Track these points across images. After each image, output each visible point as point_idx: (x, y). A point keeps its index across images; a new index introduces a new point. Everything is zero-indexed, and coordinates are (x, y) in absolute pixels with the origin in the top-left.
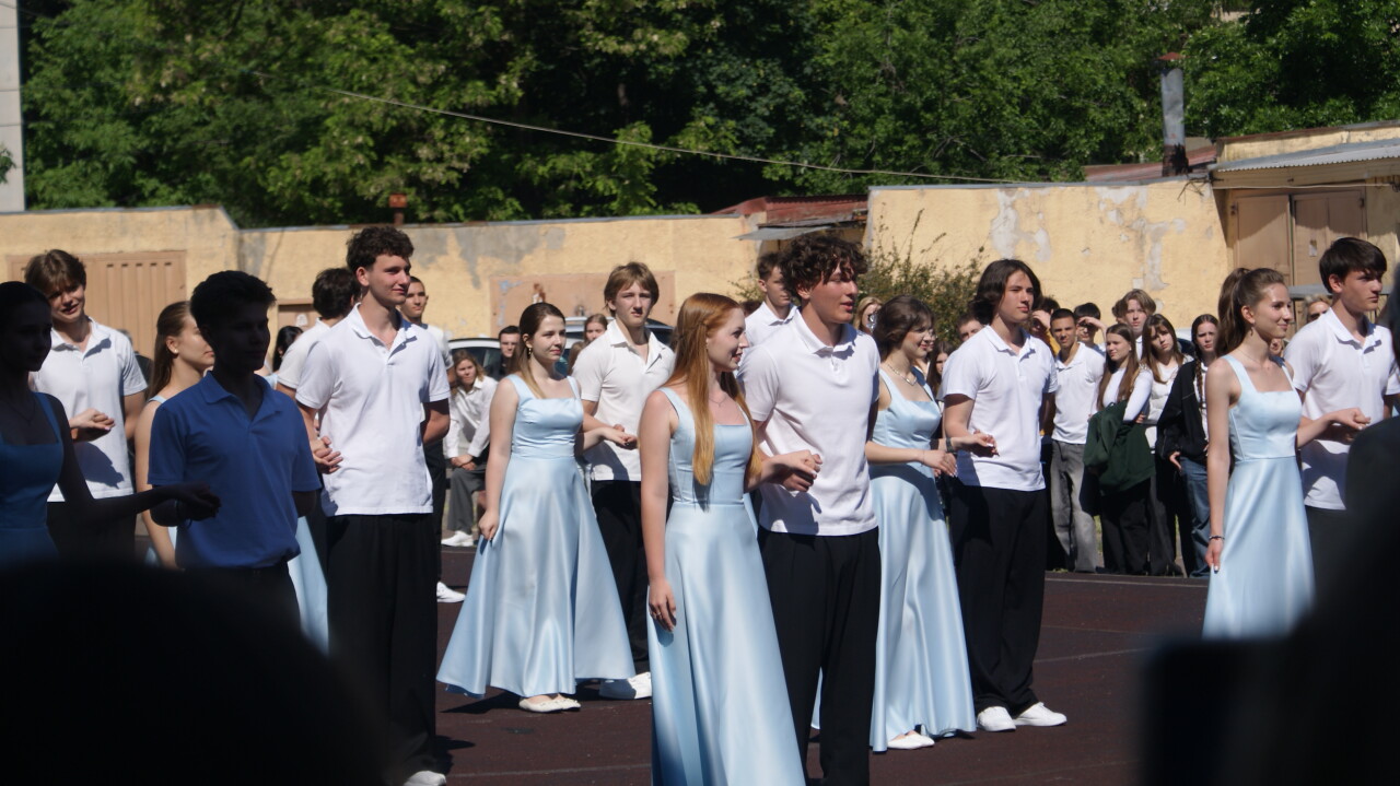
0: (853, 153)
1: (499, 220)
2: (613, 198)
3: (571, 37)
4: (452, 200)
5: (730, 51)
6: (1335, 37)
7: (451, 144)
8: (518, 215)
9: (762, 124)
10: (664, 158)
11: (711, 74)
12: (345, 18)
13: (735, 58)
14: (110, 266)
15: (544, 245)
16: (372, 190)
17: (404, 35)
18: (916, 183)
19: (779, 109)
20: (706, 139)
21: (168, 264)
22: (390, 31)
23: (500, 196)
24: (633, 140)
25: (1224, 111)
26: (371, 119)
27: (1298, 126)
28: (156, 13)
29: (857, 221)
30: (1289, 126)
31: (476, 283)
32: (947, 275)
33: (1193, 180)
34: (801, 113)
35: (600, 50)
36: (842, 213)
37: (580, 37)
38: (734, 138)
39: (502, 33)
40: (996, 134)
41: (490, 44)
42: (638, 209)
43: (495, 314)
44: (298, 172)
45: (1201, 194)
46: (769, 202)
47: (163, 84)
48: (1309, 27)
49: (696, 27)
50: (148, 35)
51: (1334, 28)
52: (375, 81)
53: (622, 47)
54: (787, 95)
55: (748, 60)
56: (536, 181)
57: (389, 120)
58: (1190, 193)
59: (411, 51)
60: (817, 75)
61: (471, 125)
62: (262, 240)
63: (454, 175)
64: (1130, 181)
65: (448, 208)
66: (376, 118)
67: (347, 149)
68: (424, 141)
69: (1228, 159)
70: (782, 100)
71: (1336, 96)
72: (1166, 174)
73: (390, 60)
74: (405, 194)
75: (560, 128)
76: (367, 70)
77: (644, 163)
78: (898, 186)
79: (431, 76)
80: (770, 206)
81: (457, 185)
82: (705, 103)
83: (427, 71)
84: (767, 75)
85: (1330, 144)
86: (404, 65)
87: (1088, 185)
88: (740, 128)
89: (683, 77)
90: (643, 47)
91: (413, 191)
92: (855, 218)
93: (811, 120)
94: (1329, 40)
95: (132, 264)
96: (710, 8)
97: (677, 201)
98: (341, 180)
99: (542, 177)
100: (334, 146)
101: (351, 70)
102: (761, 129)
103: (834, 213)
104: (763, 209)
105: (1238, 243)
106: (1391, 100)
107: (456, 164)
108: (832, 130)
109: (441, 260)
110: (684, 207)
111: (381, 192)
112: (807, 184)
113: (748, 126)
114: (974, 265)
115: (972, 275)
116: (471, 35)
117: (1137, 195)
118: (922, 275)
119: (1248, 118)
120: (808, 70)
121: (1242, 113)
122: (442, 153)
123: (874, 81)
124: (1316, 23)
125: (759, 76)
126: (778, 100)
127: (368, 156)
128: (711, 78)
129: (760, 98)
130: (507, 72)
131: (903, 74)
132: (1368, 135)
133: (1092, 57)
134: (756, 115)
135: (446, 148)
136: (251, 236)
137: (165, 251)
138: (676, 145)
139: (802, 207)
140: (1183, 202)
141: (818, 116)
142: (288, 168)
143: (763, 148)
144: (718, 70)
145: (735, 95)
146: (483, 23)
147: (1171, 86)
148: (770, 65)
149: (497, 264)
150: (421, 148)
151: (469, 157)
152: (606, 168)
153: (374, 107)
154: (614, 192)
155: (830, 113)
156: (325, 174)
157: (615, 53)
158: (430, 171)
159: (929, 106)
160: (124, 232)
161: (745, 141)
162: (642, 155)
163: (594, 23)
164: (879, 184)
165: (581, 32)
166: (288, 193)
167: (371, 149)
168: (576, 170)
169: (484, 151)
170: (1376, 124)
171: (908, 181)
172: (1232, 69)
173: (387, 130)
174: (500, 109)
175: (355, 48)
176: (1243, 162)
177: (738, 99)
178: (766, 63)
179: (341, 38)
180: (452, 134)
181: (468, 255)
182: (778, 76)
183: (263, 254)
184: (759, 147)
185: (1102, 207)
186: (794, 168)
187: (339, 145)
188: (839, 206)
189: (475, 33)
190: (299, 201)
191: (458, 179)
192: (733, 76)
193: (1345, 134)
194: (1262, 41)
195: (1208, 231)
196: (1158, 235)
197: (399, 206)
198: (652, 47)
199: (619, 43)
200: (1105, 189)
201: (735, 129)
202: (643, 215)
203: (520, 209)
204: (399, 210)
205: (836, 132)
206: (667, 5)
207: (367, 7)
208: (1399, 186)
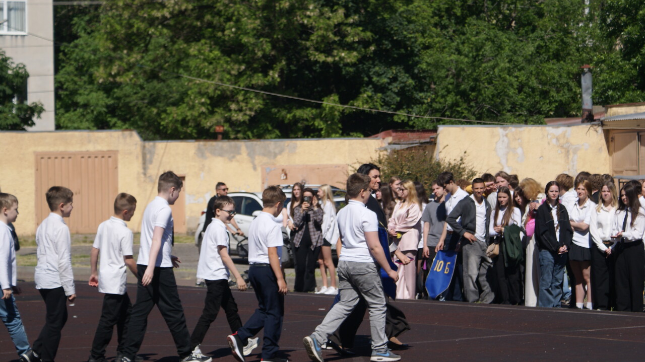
0: (436, 111)
1: (268, 139)
2: (322, 129)
3: (304, 53)
4: (246, 129)
5: (379, 61)
7: (247, 103)
8: (277, 137)
9: (394, 96)
10: (347, 111)
11: (370, 72)
12: (200, 44)
13: (381, 65)
14: (82, 157)
15: (287, 151)
16: (208, 124)
17: (225, 52)
18: (456, 124)
19: (402, 89)
20: (367, 102)
21: (110, 157)
22: (219, 50)
23: (270, 128)
25: (610, 93)
28: (110, 39)
29: (432, 142)
30: (641, 100)
31: (255, 168)
33: (593, 125)
34: (413, 91)
35: (317, 60)
36: (426, 138)
37: (308, 54)
38: (381, 102)
39: (271, 51)
40: (502, 103)
41: (265, 56)
42: (333, 135)
43: (263, 183)
44: (175, 115)
46: (393, 132)
47: (113, 73)
49: (363, 50)
50: (106, 50)
52: (211, 73)
53: (327, 59)
54: (406, 82)
55: (387, 66)
56: (286, 121)
57: (217, 91)
58: (592, 131)
59: (229, 59)
60: (420, 73)
61: (257, 95)
62: (154, 146)
63: (247, 118)
64: (564, 125)
65: (245, 133)
66: (210, 91)
67: (196, 104)
68: (233, 101)
69: (610, 115)
70: (402, 85)
72: (583, 122)
73: (218, 63)
74: (223, 126)
75: (299, 96)
76: (208, 68)
77: (336, 113)
78: (452, 125)
79: (238, 71)
80: (394, 134)
81: (249, 122)
82: (367, 85)
83: (235, 69)
84: (397, 73)
86: (225, 66)
87: (542, 127)
88: (383, 97)
89: (358, 74)
90: (337, 59)
91: (227, 125)
92: (432, 140)
93: (418, 94)
95: (93, 156)
96: (369, 41)
97: (352, 131)
98: (195, 119)
99: (289, 119)
100: (191, 103)
101: (200, 67)
102: (394, 98)
103: (424, 138)
104: (390, 135)
105: (614, 154)
107: (248, 112)
108: (427, 99)
109: (238, 157)
110: (355, 134)
111: (212, 125)
112: (414, 125)
113: (387, 96)
116: (256, 51)
117: (567, 131)
119: (621, 96)
120: (416, 71)
121: (619, 94)
122: (242, 107)
123: (447, 77)
125: (393, 73)
127: (208, 109)
128: (371, 74)
129: (394, 84)
130: (272, 69)
133: (551, 66)
134: (392, 91)
135: (243, 104)
136: (149, 144)
137: (108, 151)
138: (353, 105)
139: (409, 135)
140: (588, 135)
141: (421, 92)
142: (171, 113)
143: (395, 107)
144: (374, 70)
145: (382, 82)
146: (262, 46)
147: (586, 80)
148: (398, 68)
149: (265, 160)
150: (231, 104)
151: (254, 109)
152: (319, 116)
153: (210, 85)
154: (323, 127)
155: (427, 91)
157: (324, 62)
158: (236, 115)
159: (473, 89)
160: (89, 142)
161: (386, 104)
162: (336, 110)
163: (315, 48)
164: (444, 124)
165: (308, 52)
166: (170, 125)
167: (208, 105)
168: (305, 116)
169: (261, 107)
171: (462, 123)
172: (614, 73)
173: (216, 96)
174: (270, 87)
175: (202, 57)
176: (617, 117)
177: (383, 84)
178: (396, 67)
179: (196, 53)
180: (247, 99)
181: (251, 155)
182: (402, 73)
183: (154, 153)
184: (392, 106)
185: (549, 137)
186: (409, 117)
187: (193, 102)
188: (427, 135)
189: (259, 50)
190: (176, 129)
191: (249, 120)
192: (381, 73)
194: (629, 60)
195: (601, 148)
196: (576, 151)
197: (220, 131)
198: (341, 59)
199: (326, 57)
200: (551, 128)
201: (381, 98)
202: (335, 137)
203: (279, 134)
204: (220, 133)
205: (429, 100)
206: (349, 39)
207: (209, 38)
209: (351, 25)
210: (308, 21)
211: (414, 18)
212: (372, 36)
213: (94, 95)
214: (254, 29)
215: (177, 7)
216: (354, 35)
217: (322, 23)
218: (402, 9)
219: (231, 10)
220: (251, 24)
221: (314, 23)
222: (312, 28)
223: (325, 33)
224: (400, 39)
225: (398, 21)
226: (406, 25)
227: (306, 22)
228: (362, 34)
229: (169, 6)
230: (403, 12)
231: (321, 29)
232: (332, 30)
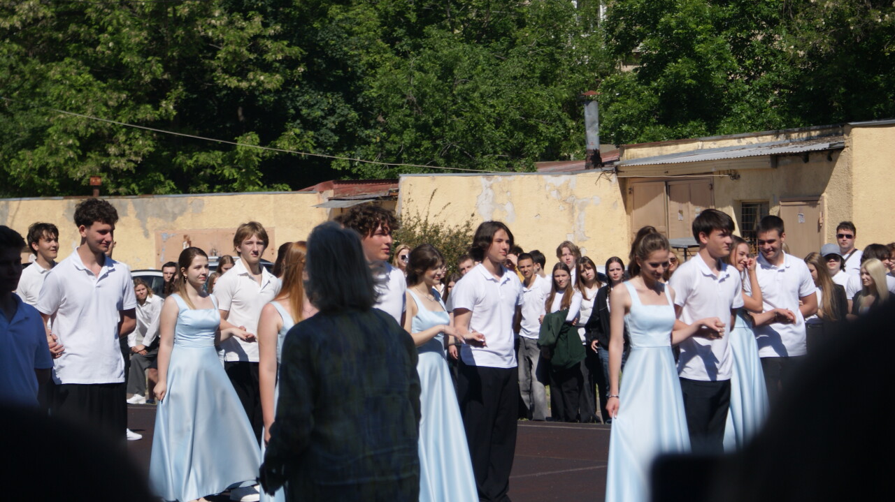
0: (389, 153)
1: (161, 194)
2: (235, 180)
3: (208, 77)
4: (130, 181)
5: (310, 87)
6: (694, 82)
7: (130, 145)
8: (173, 191)
9: (331, 134)
10: (267, 155)
11: (298, 102)
12: (61, 63)
13: (313, 92)
15: (191, 210)
16: (79, 174)
17: (99, 74)
18: (429, 172)
19: (342, 125)
20: (295, 143)
22: (90, 72)
23: (162, 178)
24: (248, 143)
25: (625, 128)
26: (78, 128)
27: (671, 138)
29: (392, 196)
30: (665, 138)
31: (147, 235)
32: (450, 231)
33: (605, 172)
34: (356, 127)
35: (226, 85)
36: (382, 191)
37: (213, 77)
38: (313, 142)
39: (163, 73)
40: (481, 142)
41: (155, 81)
42: (251, 188)
43: (158, 255)
44: (30, 162)
45: (610, 180)
46: (335, 183)
48: (678, 75)
49: (288, 71)
51: (693, 77)
52: (80, 104)
53: (240, 84)
54: (347, 115)
55: (321, 93)
56: (186, 169)
57: (90, 129)
58: (603, 180)
59: (104, 85)
60: (366, 103)
61: (143, 133)
62: (7, 206)
63: (132, 165)
64: (565, 172)
65: (128, 186)
66: (81, 128)
67: (62, 147)
68: (113, 143)
69: (627, 158)
70: (344, 119)
71: (694, 120)
72: (587, 167)
73: (90, 91)
74: (100, 177)
75: (200, 135)
76: (75, 97)
77: (255, 159)
78: (418, 174)
79: (117, 101)
80: (336, 186)
81: (134, 172)
82: (294, 119)
83: (114, 98)
84: (333, 104)
85: (691, 150)
86: (99, 94)
87: (539, 174)
88: (316, 136)
89: (280, 105)
90: (254, 84)
91: (105, 175)
92: (391, 194)
93: (362, 131)
94: (690, 84)
96: (297, 59)
97: (276, 183)
98: (58, 167)
99: (190, 167)
100: (53, 146)
101: (65, 97)
102: (330, 137)
103: (377, 191)
104: (331, 188)
105: (634, 212)
106: (729, 122)
107: (133, 158)
108: (376, 138)
110: (281, 187)
111: (85, 176)
112: (359, 173)
113: (322, 135)
114: (468, 225)
115: (467, 231)
116: (143, 75)
117: (570, 180)
118: (435, 231)
119: (639, 133)
120: (360, 100)
121: (636, 129)
122: (124, 151)
123: (402, 107)
124: (682, 73)
125: (329, 103)
126: (341, 119)
127: (76, 152)
128: (298, 104)
129: (329, 117)
130: (166, 99)
131: (421, 102)
132: (715, 144)
133: (540, 93)
134: (327, 128)
135: (127, 147)
138: (275, 147)
139: (357, 187)
140: (598, 185)
141: (366, 129)
142: (24, 160)
143: (331, 149)
144: (303, 99)
145: (313, 115)
146: (151, 67)
147: (591, 112)
148: (336, 96)
149: (160, 223)
150: (110, 147)
151: (142, 153)
152: (230, 161)
153: (80, 121)
154: (236, 177)
155: (374, 127)
156: (47, 163)
157: (236, 88)
158: (116, 162)
159: (437, 123)
161: (319, 145)
162: (253, 153)
163: (223, 69)
164: (405, 172)
165: (214, 74)
166: (24, 176)
167: (78, 148)
168: (211, 162)
169: (151, 149)
170: (719, 137)
171: (424, 171)
172: (629, 102)
173: (88, 136)
174: (162, 122)
175: (68, 82)
176: (636, 161)
177: (315, 118)
178: (333, 95)
179: (58, 76)
180: (131, 139)
181: (141, 216)
182: (341, 103)
183: (7, 215)
184: (328, 148)
185: (548, 188)
186: (351, 162)
187: (57, 145)
188: (379, 186)
189: (145, 74)
190: (31, 181)
191: (135, 168)
192: (312, 103)
193: (700, 144)
194: (648, 83)
195: (615, 204)
196: (582, 209)
197: (96, 184)
198: (260, 83)
199: (238, 81)
200: (549, 177)
201: (312, 136)
202: (254, 191)
203: (174, 187)
204: (97, 187)
205: (378, 139)
206: (269, 57)
207: (75, 56)
208: (735, 176)
209: (270, 37)
210: (213, 34)
211: (356, 28)
212: (301, 53)
214: (140, 43)
215: (31, 14)
216: (276, 51)
217: (232, 34)
218: (340, 17)
219: (108, 18)
220: (136, 37)
221: (221, 35)
222: (220, 42)
223: (237, 48)
224: (338, 56)
225: (336, 33)
226: (346, 38)
227: (210, 34)
228: (287, 50)
229: (21, 12)
230: (341, 21)
231: (231, 43)
232: (246, 45)
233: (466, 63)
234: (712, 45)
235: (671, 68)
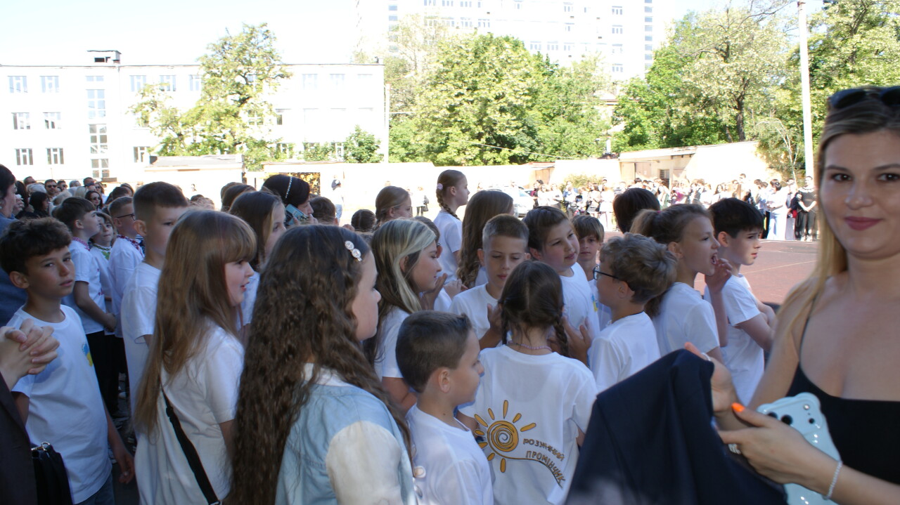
2: (501, 162)
7: (472, 152)
8: (484, 165)
9: (529, 148)
10: (510, 155)
13: (524, 136)
17: (463, 131)
20: (518, 151)
23: (480, 161)
24: (505, 151)
29: (552, 167)
30: (631, 150)
34: (535, 147)
35: (500, 134)
38: (523, 151)
39: (482, 131)
41: (479, 133)
42: (506, 164)
45: (616, 163)
48: (636, 132)
49: (518, 130)
51: (640, 132)
52: (458, 140)
57: (460, 147)
58: (613, 162)
59: (465, 134)
60: (538, 139)
61: (476, 148)
68: (467, 151)
69: (622, 156)
70: (532, 144)
71: (639, 144)
73: (460, 136)
78: (561, 160)
81: (473, 159)
83: (467, 138)
86: (463, 136)
89: (514, 140)
90: (507, 133)
103: (546, 165)
104: (532, 164)
107: (473, 155)
110: (515, 164)
113: (526, 149)
119: (625, 149)
123: (549, 141)
125: (528, 140)
128: (519, 140)
129: (528, 144)
130: (483, 138)
131: (554, 140)
132: (647, 152)
138: (513, 152)
141: (538, 147)
144: (521, 138)
145: (524, 143)
146: (478, 129)
148: (530, 138)
152: (499, 157)
162: (506, 154)
163: (499, 129)
165: (496, 131)
169: (477, 153)
172: (621, 139)
184: (528, 153)
186: (534, 157)
189: (476, 131)
192: (523, 140)
194: (626, 134)
199: (504, 133)
206: (512, 126)
208: (658, 162)
209: (513, 120)
210: (496, 119)
212: (521, 125)
213: (400, 149)
214: (475, 122)
217: (501, 119)
222: (498, 121)
228: (517, 124)
233: (568, 129)
234: (646, 123)
235: (634, 130)
